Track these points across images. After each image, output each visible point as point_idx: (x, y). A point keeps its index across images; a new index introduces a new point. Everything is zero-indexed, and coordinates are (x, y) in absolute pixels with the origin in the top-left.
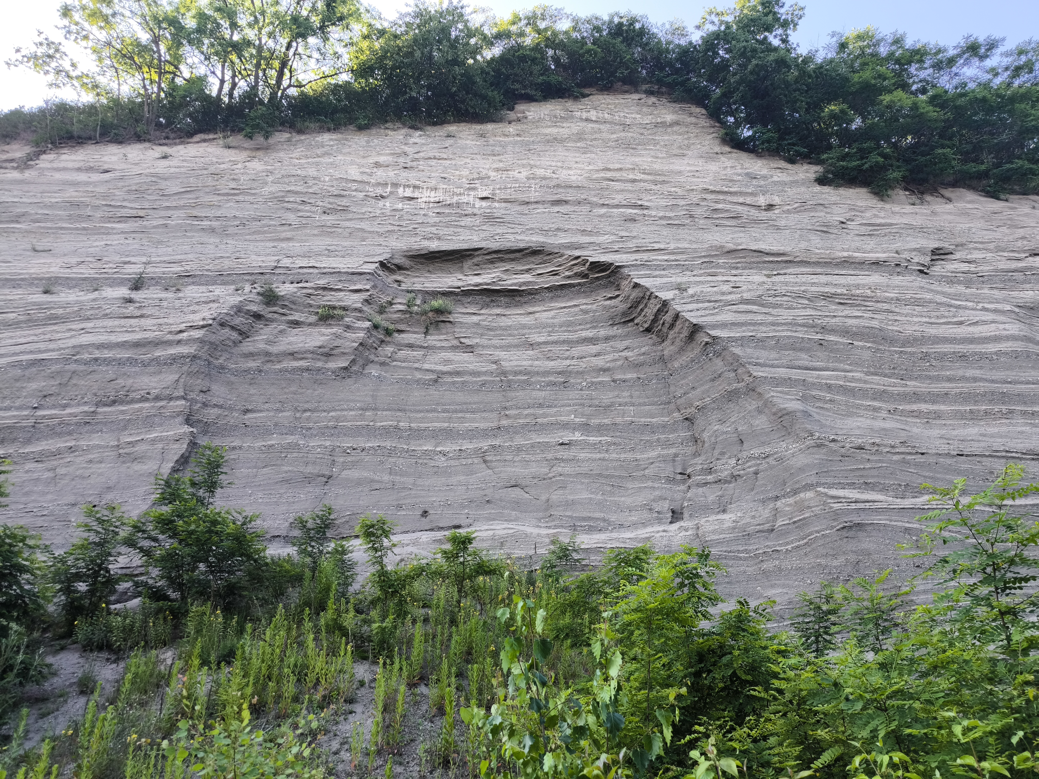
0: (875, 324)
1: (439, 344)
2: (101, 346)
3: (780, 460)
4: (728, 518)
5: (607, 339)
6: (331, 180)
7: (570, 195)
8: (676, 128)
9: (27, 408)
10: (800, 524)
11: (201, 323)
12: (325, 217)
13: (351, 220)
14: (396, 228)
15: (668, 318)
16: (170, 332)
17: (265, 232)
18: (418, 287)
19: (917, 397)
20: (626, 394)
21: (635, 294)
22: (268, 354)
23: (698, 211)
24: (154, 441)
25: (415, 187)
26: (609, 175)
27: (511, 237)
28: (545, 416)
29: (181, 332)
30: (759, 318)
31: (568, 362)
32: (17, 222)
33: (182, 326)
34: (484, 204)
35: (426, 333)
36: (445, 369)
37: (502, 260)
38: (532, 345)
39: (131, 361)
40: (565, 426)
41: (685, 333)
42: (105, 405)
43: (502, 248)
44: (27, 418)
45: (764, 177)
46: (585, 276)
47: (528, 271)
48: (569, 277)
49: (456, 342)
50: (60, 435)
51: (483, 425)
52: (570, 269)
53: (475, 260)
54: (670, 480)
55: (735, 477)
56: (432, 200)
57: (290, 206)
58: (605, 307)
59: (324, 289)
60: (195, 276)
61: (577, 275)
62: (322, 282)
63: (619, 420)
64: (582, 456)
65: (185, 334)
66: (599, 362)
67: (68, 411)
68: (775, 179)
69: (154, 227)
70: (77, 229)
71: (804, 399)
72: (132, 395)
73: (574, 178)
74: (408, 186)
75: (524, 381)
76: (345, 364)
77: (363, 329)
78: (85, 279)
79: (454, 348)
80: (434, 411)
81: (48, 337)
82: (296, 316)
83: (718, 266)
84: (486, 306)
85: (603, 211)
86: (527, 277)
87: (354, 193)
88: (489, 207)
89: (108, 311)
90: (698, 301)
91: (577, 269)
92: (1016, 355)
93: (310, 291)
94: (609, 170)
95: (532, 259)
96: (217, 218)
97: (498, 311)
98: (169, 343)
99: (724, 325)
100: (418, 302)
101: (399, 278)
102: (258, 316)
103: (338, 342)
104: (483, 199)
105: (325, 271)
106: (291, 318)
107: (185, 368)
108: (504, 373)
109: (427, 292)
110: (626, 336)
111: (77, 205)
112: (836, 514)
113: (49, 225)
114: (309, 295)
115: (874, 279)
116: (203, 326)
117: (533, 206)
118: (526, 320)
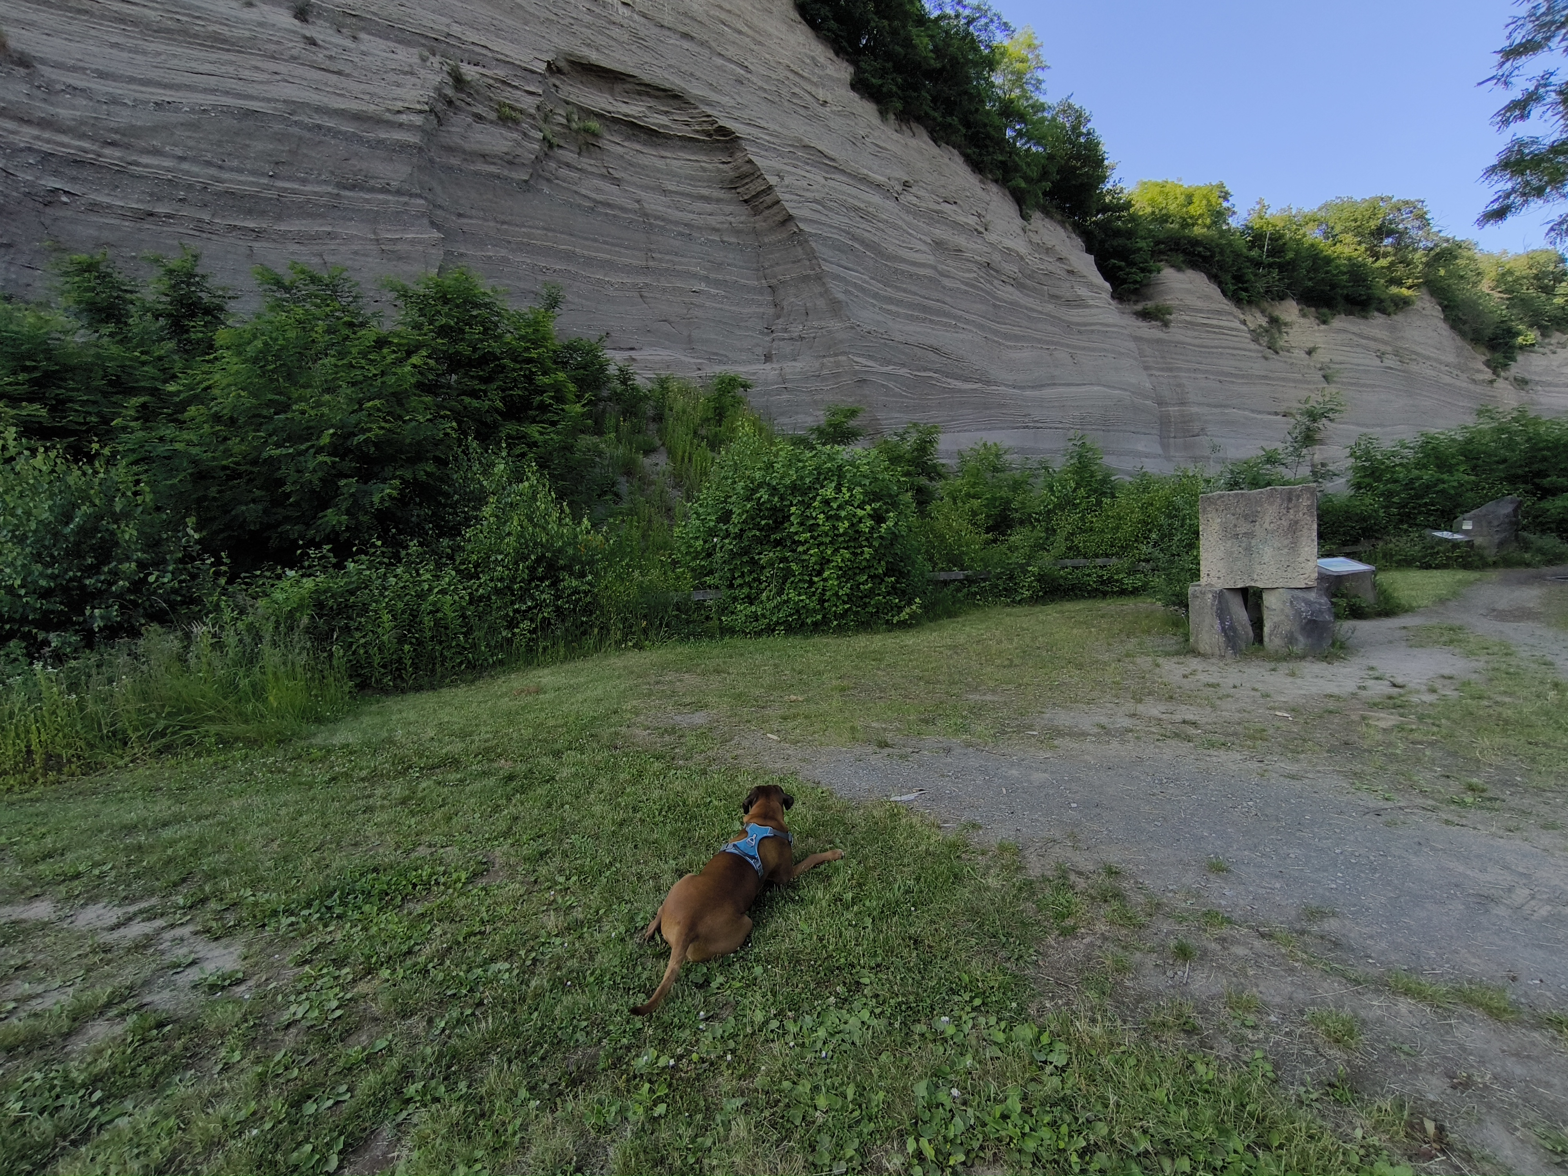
0: (876, 239)
1: (590, 169)
2: (320, 110)
3: (829, 332)
4: (798, 365)
5: (718, 201)
9: (263, 174)
10: (836, 375)
11: (418, 107)
14: (554, 18)
15: (769, 199)
16: (388, 110)
18: (572, 99)
19: (890, 300)
20: (731, 256)
21: (746, 168)
22: (464, 152)
23: (784, 91)
24: (413, 242)
26: (723, 16)
28: (681, 264)
29: (399, 112)
30: (823, 218)
31: (691, 216)
33: (399, 105)
35: (579, 154)
36: (599, 197)
37: (648, 94)
38: (665, 192)
39: (357, 138)
40: (695, 276)
41: (779, 218)
42: (345, 188)
43: (650, 81)
44: (268, 187)
45: (823, 67)
46: (710, 135)
47: (666, 113)
48: (697, 131)
49: (604, 171)
50: (312, 216)
51: (635, 262)
52: (700, 124)
53: (627, 86)
54: (762, 333)
55: (802, 338)
58: (718, 170)
59: (503, 82)
60: (361, 19)
62: (501, 73)
63: (728, 278)
64: (708, 304)
65: (404, 116)
66: (712, 221)
67: (308, 188)
68: (828, 71)
71: (846, 292)
72: (372, 182)
76: (526, 178)
77: (538, 140)
79: (603, 176)
80: (596, 240)
82: (480, 109)
83: (797, 159)
84: (628, 138)
85: (720, 61)
86: (663, 120)
88: (630, 18)
89: (294, 52)
90: (791, 193)
91: (706, 127)
92: (931, 279)
93: (491, 82)
94: (721, 7)
95: (671, 102)
97: (638, 147)
98: (390, 124)
99: (805, 220)
100: (576, 117)
101: (558, 83)
102: (450, 102)
103: (519, 151)
105: (500, 56)
106: (475, 110)
107: (415, 160)
108: (646, 215)
109: (582, 109)
110: (729, 202)
112: (856, 373)
114: (490, 86)
115: (876, 198)
116: (421, 112)
117: (667, 33)
118: (660, 164)
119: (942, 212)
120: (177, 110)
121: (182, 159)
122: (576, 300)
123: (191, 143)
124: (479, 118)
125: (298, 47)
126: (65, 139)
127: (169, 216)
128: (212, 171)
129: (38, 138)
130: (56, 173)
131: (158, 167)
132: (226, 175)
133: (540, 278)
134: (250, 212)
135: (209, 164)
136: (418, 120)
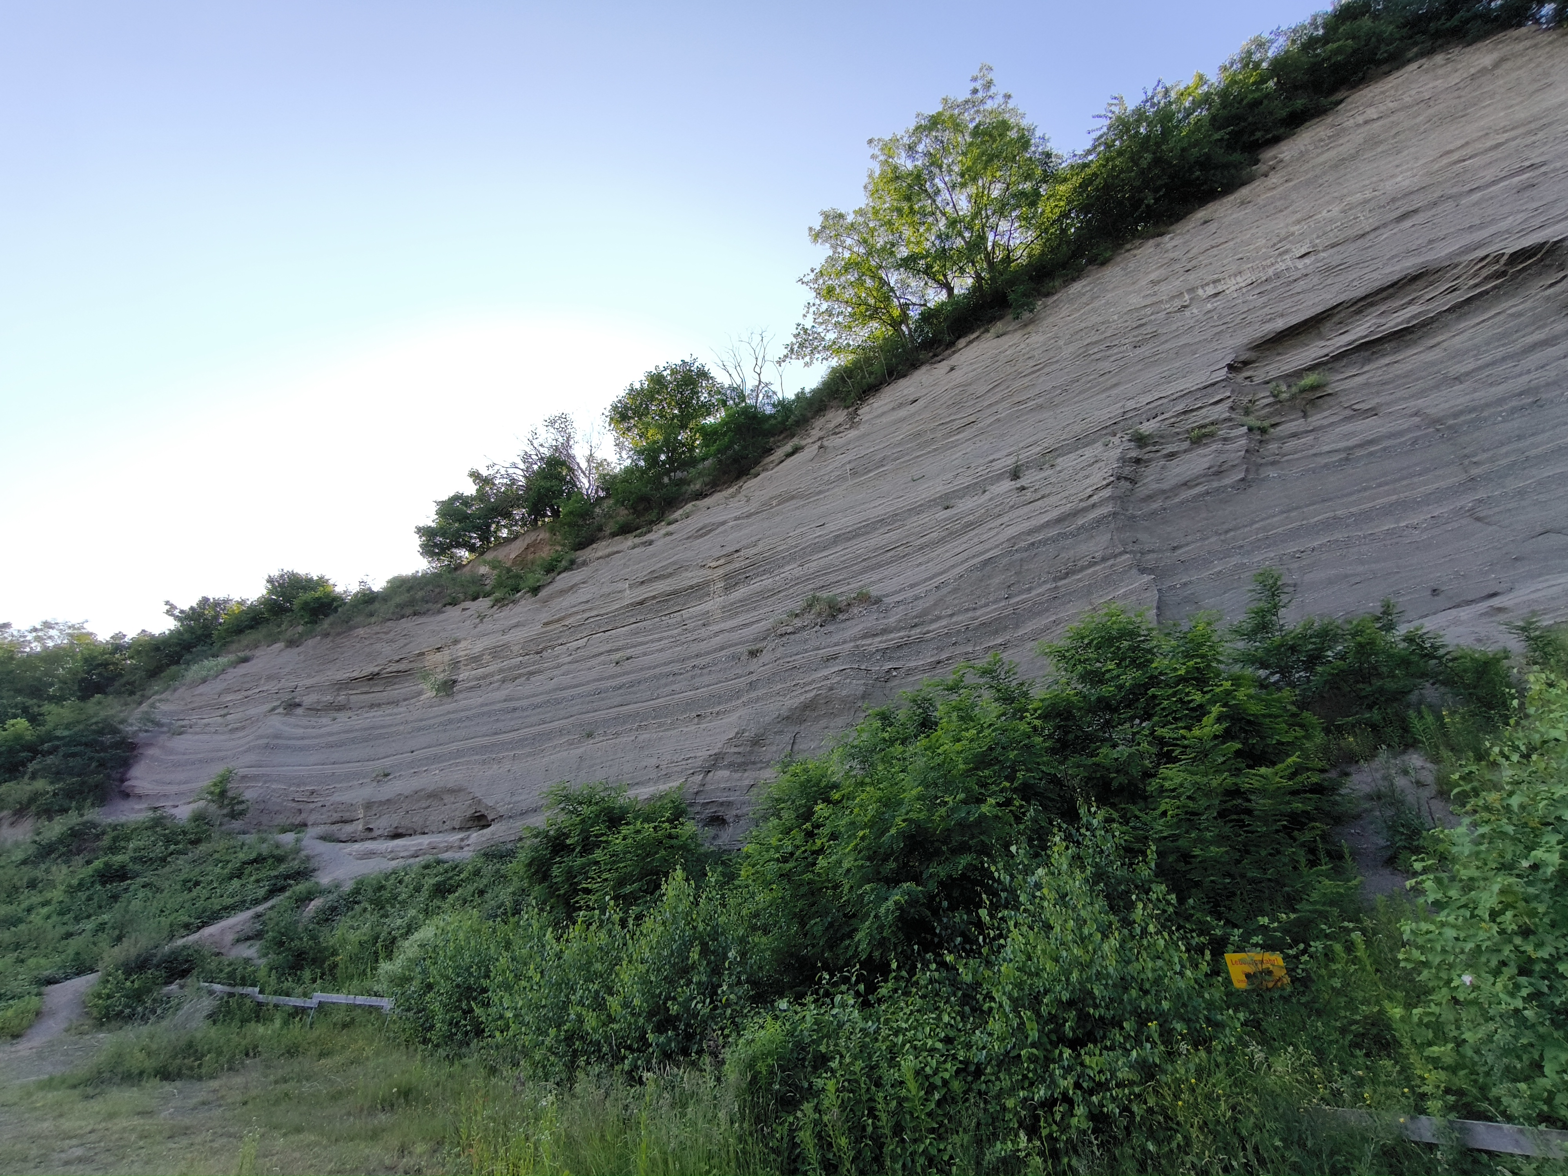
2: (1030, 532)
6: (1119, 318)
7: (1417, 201)
8: (1507, 66)
12: (1138, 351)
13: (1166, 341)
14: (1222, 328)
16: (1081, 500)
17: (1090, 388)
22: (1164, 492)
24: (1125, 596)
25: (1214, 282)
27: (1375, 275)
29: (1090, 496)
32: (883, 466)
33: (1089, 491)
34: (1307, 261)
35: (1305, 416)
36: (1351, 443)
37: (1372, 304)
38: (1458, 379)
39: (1063, 536)
42: (1061, 579)
44: (1005, 608)
46: (1504, 273)
47: (1412, 301)
48: (1476, 286)
49: (1348, 412)
50: (1039, 614)
51: (1444, 484)
52: (1475, 275)
53: (1336, 319)
56: (1243, 284)
57: (1098, 356)
58: (1548, 299)
59: (1185, 413)
60: (1056, 449)
61: (1487, 279)
65: (1095, 497)
67: (1034, 593)
69: (989, 425)
70: (929, 452)
72: (1080, 564)
73: (1407, 183)
74: (1207, 284)
76: (1242, 475)
77: (1242, 436)
78: (967, 487)
79: (1348, 419)
81: (976, 540)
85: (1477, 196)
86: (1412, 310)
87: (1153, 317)
88: (1316, 261)
89: (1011, 504)
91: (1489, 271)
93: (1172, 420)
96: (1039, 395)
97: (1387, 360)
98: (1085, 510)
100: (1284, 388)
101: (1248, 374)
102: (1138, 461)
103: (1224, 457)
104: (1302, 257)
105: (1174, 397)
106: (1165, 452)
107: (1112, 526)
109: (1288, 376)
111: (919, 434)
114: (1172, 425)
116: (1108, 485)
124: (1172, 455)
125: (1014, 499)
128: (970, 614)
130: (890, 659)
131: (939, 628)
132: (978, 613)
134: (996, 632)
135: (967, 610)
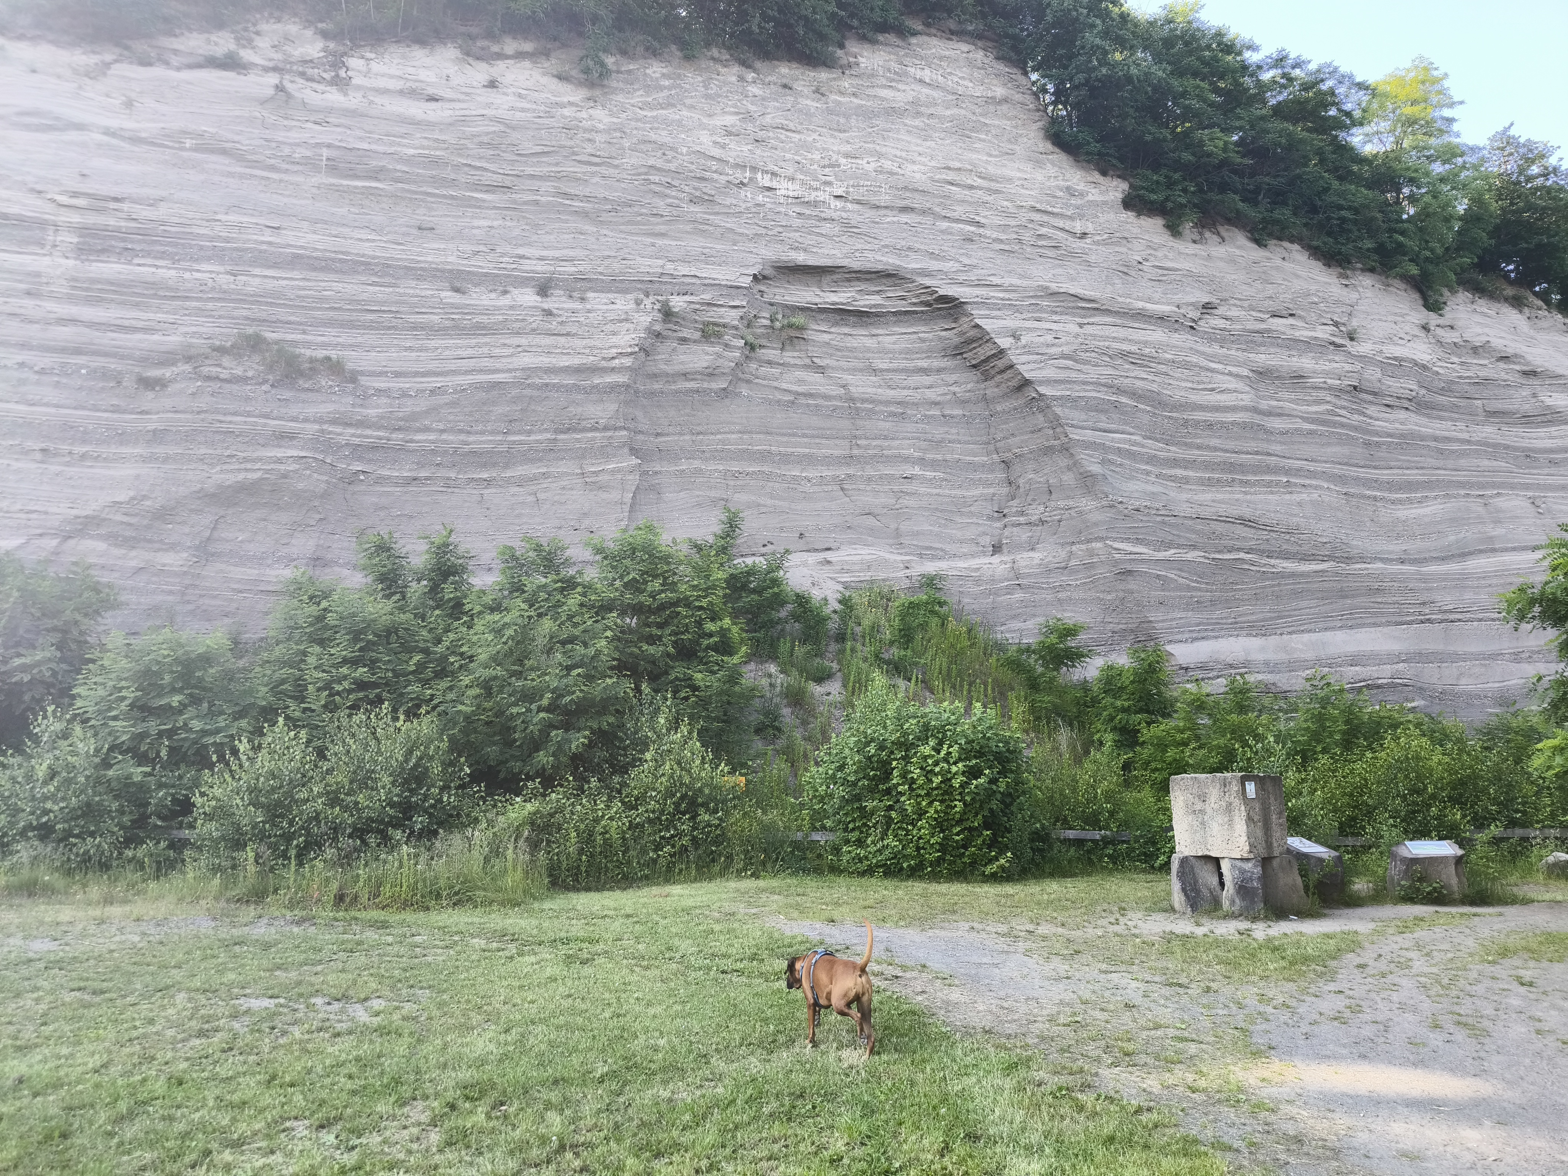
0: (1155, 387)
1: (792, 361)
2: (547, 370)
3: (1080, 513)
4: (1037, 556)
5: (939, 371)
6: (688, 154)
7: (917, 201)
9: (499, 433)
10: (1090, 566)
11: (630, 350)
12: (693, 208)
13: (717, 214)
14: (764, 231)
15: (1000, 364)
16: (604, 359)
17: (638, 223)
18: (778, 299)
19: (1175, 463)
20: (954, 431)
21: (972, 333)
22: (667, 375)
23: (1027, 236)
24: (613, 472)
25: (774, 174)
26: (951, 176)
27: (870, 255)
28: (890, 448)
29: (613, 358)
30: (1073, 375)
31: (905, 392)
33: (613, 353)
34: (839, 204)
35: (782, 349)
36: (800, 389)
37: (858, 279)
38: (875, 371)
40: (906, 459)
41: (1014, 383)
42: (562, 432)
43: (862, 268)
44: (501, 443)
45: (1082, 195)
46: (930, 305)
47: (878, 292)
48: (914, 304)
49: (808, 361)
50: (532, 461)
51: (837, 452)
52: (918, 296)
53: (835, 277)
54: (990, 518)
55: (1042, 522)
56: (791, 194)
57: (657, 189)
58: (940, 338)
59: (709, 304)
60: (589, 280)
61: (923, 303)
62: (707, 297)
63: (948, 457)
64: (922, 490)
65: (617, 361)
66: (931, 394)
67: (533, 438)
68: (1090, 197)
71: (1103, 462)
72: (583, 424)
73: (918, 176)
74: (767, 172)
75: (871, 410)
76: (725, 385)
77: (739, 348)
79: (806, 367)
80: (794, 435)
81: (485, 350)
82: (685, 333)
83: (1042, 310)
84: (836, 324)
85: (945, 225)
86: (876, 299)
87: (715, 176)
88: (843, 210)
89: (534, 325)
90: (1029, 353)
91: (924, 298)
92: (1244, 426)
93: (698, 306)
94: (949, 168)
95: (884, 281)
97: (846, 330)
98: (604, 370)
99: (1048, 382)
100: (780, 317)
101: (763, 288)
102: (658, 335)
103: (720, 362)
104: (837, 197)
105: (706, 282)
106: (680, 335)
107: (622, 398)
108: (852, 400)
109: (787, 306)
110: (953, 370)
112: (1116, 562)
113: (413, 187)
114: (695, 311)
115: (1158, 335)
116: (631, 354)
117: (883, 212)
118: (870, 342)
119: (1269, 331)
120: (445, 393)
121: (442, 431)
122: (769, 502)
123: (451, 418)
124: (684, 340)
125: (536, 321)
126: (369, 432)
127: (427, 478)
128: (462, 437)
129: (353, 435)
130: (360, 459)
131: (425, 441)
132: (472, 438)
133: (732, 483)
134: (484, 466)
135: (461, 431)
136: (627, 361)
